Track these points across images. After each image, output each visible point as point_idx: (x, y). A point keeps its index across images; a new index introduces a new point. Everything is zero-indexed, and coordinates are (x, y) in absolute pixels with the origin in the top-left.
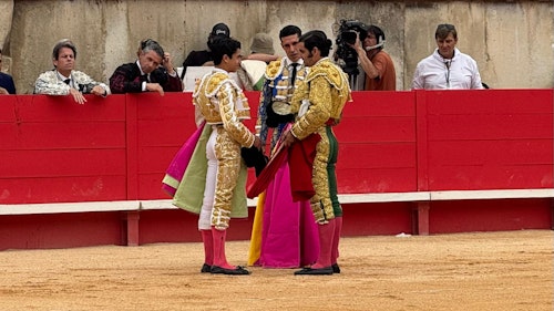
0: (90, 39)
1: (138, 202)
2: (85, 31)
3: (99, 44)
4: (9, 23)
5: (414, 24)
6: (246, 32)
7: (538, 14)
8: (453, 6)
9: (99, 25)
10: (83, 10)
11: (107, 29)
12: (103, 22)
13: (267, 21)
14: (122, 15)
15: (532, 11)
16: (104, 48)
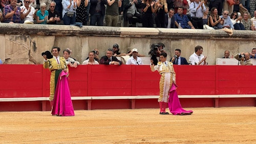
0: (77, 48)
1: (91, 97)
2: (76, 46)
3: (80, 50)
4: (53, 43)
5: (174, 45)
6: (124, 47)
7: (210, 43)
8: (185, 40)
10: (75, 39)
11: (82, 45)
12: (81, 43)
13: (130, 44)
14: (87, 41)
15: (209, 42)
16: (82, 51)
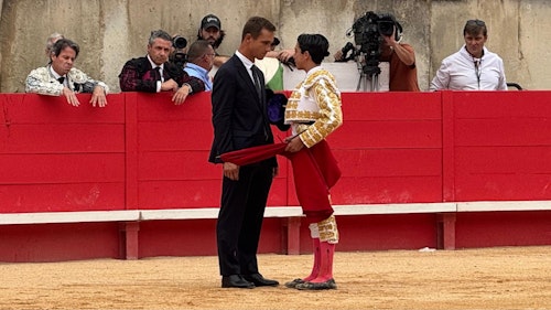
0: (87, 33)
1: (138, 211)
2: (81, 24)
3: (96, 39)
5: (441, 18)
9: (96, 18)
11: (105, 22)
12: (101, 15)
13: (280, 14)
14: (122, 7)
16: (102, 43)
